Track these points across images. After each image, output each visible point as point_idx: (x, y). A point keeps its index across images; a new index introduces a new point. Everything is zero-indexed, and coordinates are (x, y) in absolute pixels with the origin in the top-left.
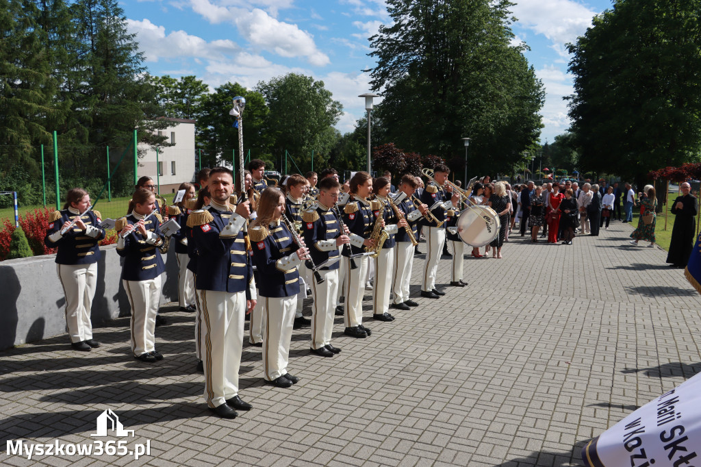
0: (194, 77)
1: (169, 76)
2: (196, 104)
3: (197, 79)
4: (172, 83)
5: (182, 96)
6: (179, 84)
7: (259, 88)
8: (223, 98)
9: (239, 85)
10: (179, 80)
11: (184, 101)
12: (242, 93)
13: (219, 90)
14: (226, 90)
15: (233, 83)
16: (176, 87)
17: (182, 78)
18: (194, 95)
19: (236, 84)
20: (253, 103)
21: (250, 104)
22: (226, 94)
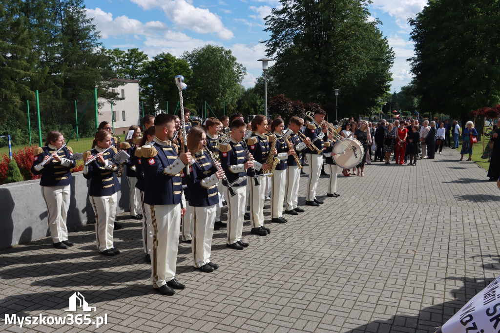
0: (137, 49)
1: (118, 49)
2: (139, 69)
3: (140, 51)
4: (121, 54)
5: (129, 63)
6: (127, 54)
7: (184, 56)
8: (159, 64)
9: (170, 55)
10: (127, 52)
11: (131, 67)
12: (173, 60)
13: (156, 58)
14: (161, 58)
15: (166, 53)
16: (124, 57)
17: (129, 50)
18: (138, 62)
19: (168, 54)
20: (180, 66)
21: (178, 68)
22: (161, 61)
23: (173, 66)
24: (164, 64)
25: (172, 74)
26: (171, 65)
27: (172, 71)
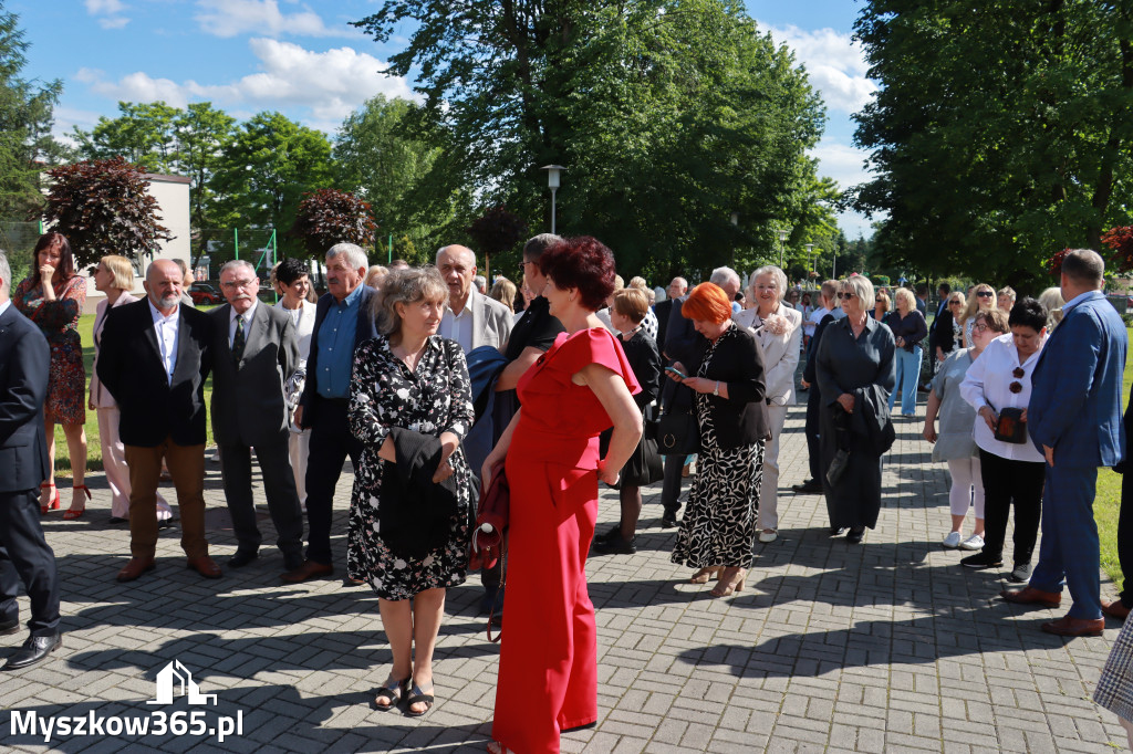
0: (208, 105)
1: (163, 104)
3: (215, 107)
4: (170, 116)
6: (183, 117)
8: (252, 139)
9: (282, 118)
10: (185, 111)
12: (288, 132)
13: (249, 126)
14: (261, 127)
15: (272, 114)
17: (190, 107)
19: (277, 115)
20: (306, 148)
21: (299, 151)
22: (260, 133)
23: (285, 145)
24: (264, 139)
25: (281, 164)
26: (279, 142)
27: (283, 156)
